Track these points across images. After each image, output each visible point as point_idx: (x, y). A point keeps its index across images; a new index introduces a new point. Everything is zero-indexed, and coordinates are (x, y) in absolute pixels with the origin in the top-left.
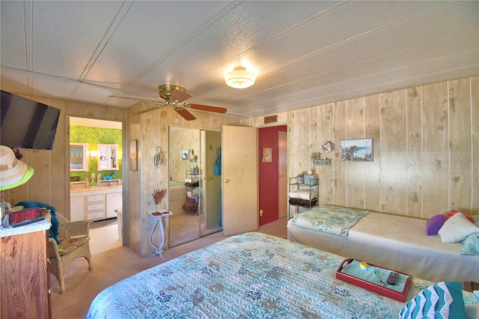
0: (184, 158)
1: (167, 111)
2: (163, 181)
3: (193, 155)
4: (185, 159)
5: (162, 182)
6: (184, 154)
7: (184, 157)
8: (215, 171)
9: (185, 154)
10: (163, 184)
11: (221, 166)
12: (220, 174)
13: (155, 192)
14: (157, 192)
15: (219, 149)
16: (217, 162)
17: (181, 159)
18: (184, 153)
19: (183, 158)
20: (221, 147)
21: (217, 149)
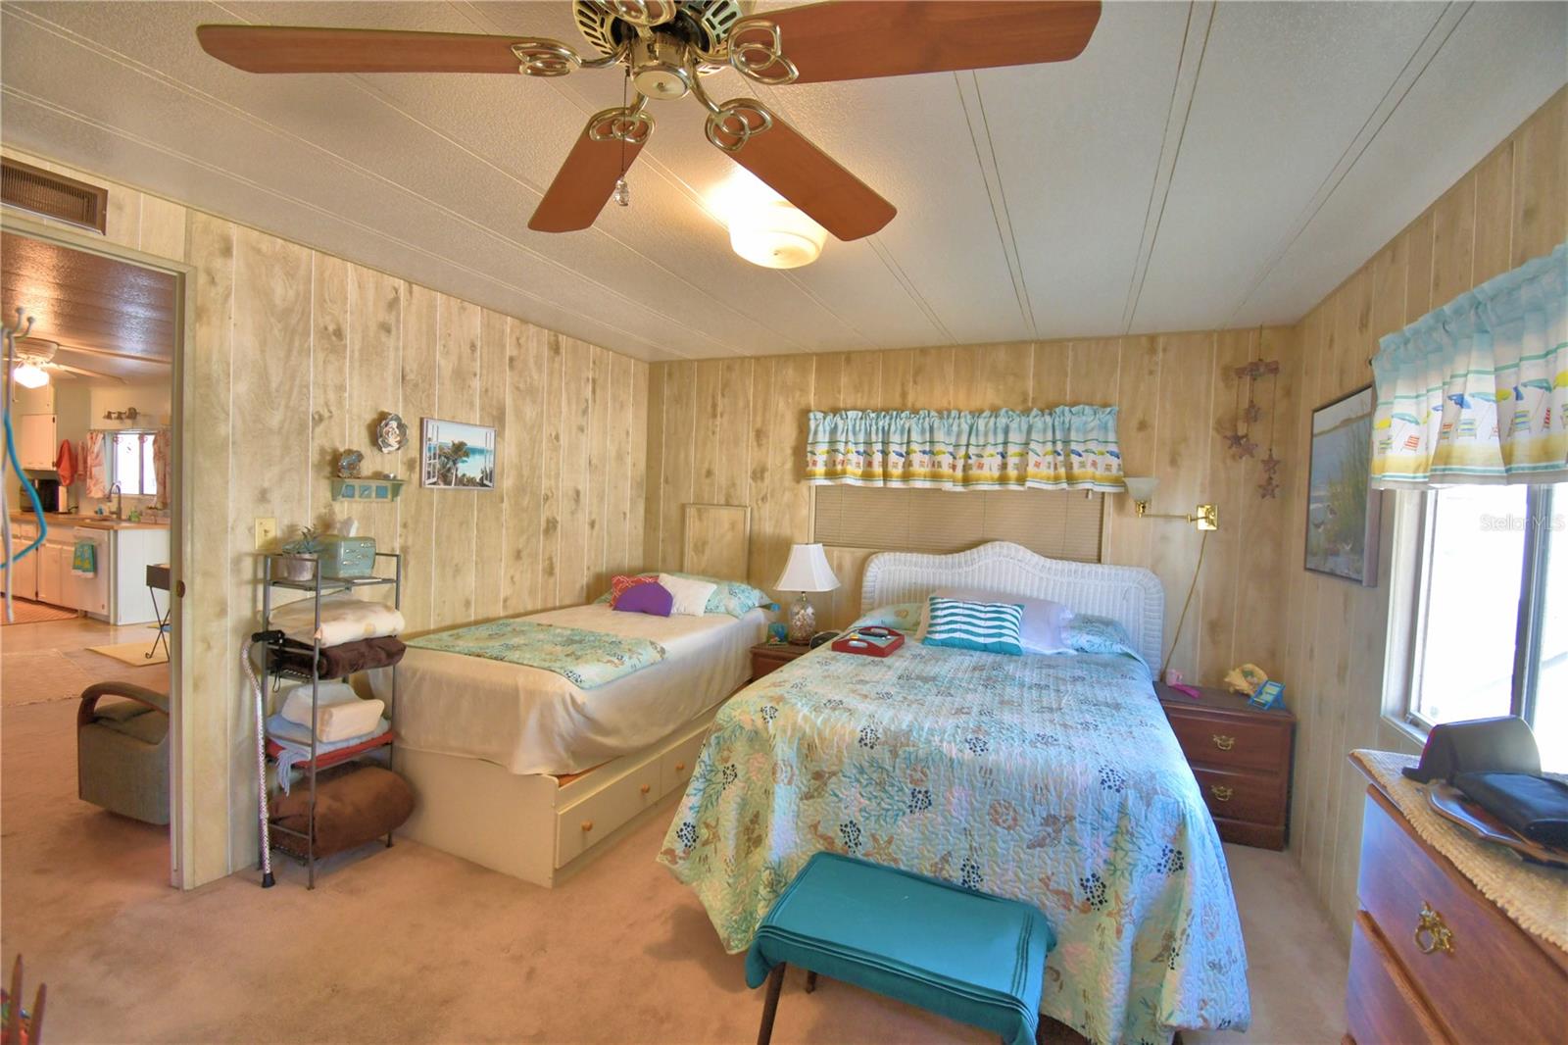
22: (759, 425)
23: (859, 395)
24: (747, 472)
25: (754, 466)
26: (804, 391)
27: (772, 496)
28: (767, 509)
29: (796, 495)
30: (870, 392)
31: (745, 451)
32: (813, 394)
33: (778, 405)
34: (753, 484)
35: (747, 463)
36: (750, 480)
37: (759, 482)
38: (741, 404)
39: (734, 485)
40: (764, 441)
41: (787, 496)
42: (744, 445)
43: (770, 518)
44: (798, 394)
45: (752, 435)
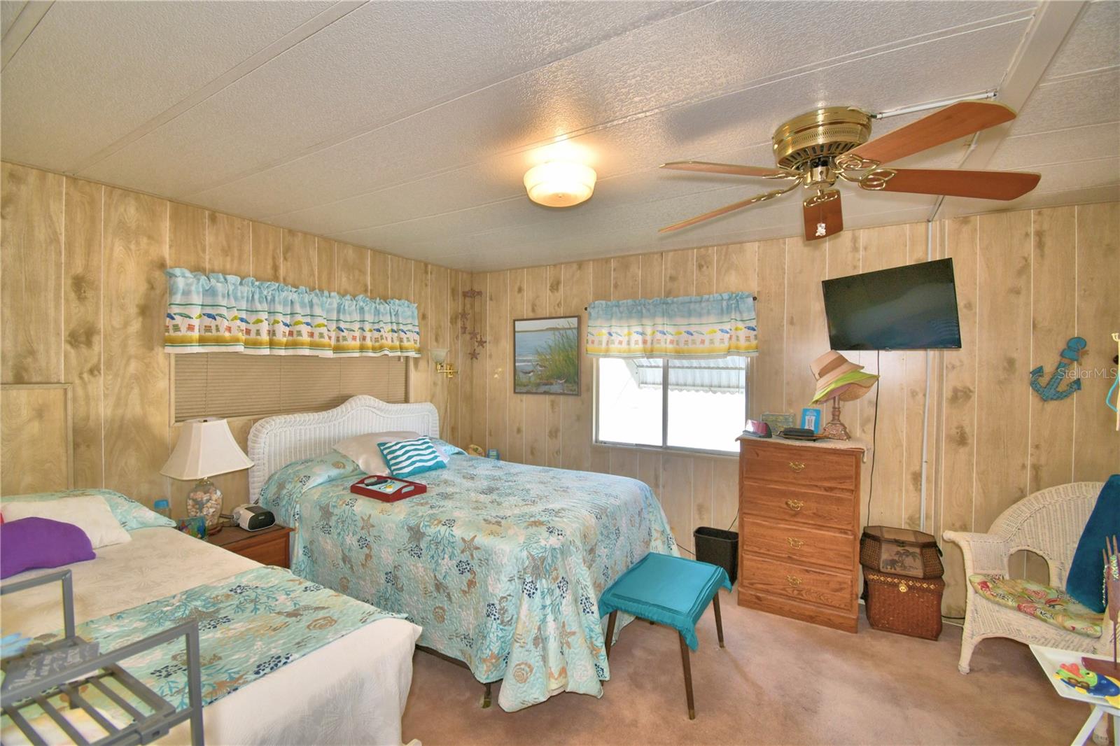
22: (79, 269)
23: (229, 259)
24: (58, 334)
25: (72, 326)
26: (153, 238)
27: (109, 365)
28: (99, 385)
29: (148, 365)
30: (240, 257)
31: (52, 305)
32: (168, 246)
33: (112, 249)
34: (72, 352)
35: (57, 322)
36: (65, 346)
37: (84, 349)
38: (41, 234)
39: (32, 353)
40: (90, 294)
41: (133, 367)
42: (51, 295)
43: (106, 396)
44: (144, 240)
45: (66, 283)
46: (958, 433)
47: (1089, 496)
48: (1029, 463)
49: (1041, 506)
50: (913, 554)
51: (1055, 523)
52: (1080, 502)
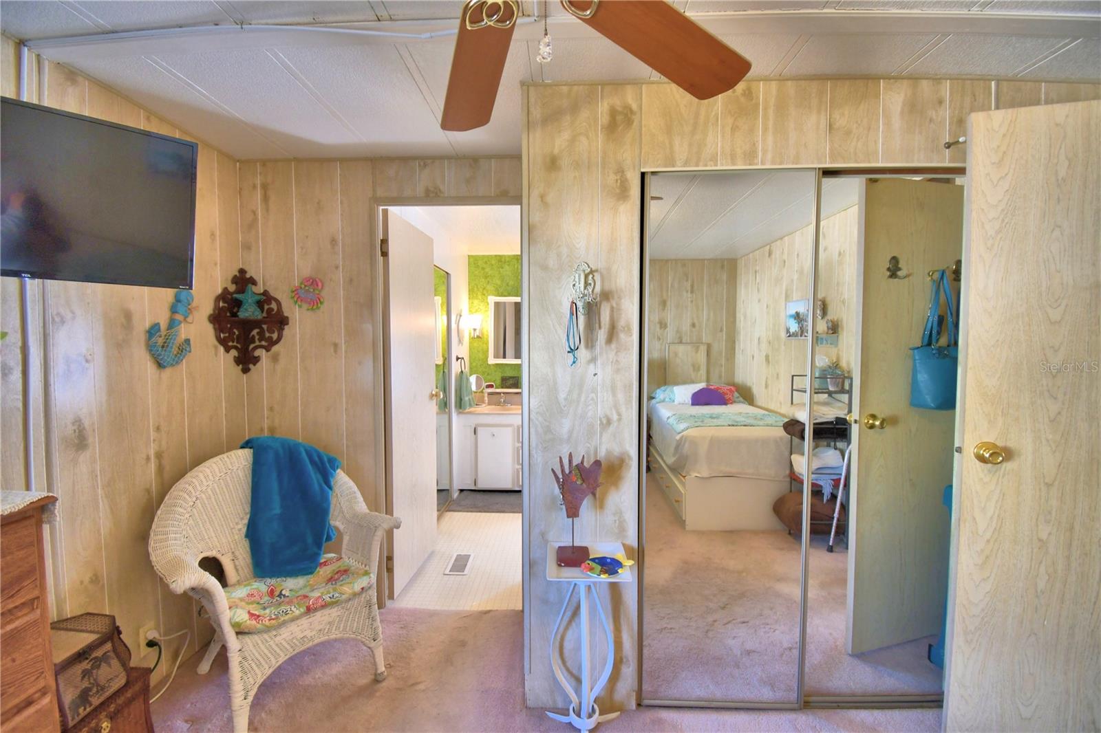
0: (792, 330)
1: (634, 107)
2: (615, 417)
3: (826, 319)
4: (794, 335)
5: (609, 422)
6: (791, 316)
7: (794, 327)
8: (914, 386)
9: (797, 317)
10: (612, 429)
11: (954, 361)
12: (947, 401)
13: (566, 462)
14: (574, 464)
15: (949, 276)
16: (929, 344)
17: (783, 334)
18: (793, 312)
19: (788, 331)
20: (959, 263)
21: (937, 276)
46: (75, 431)
47: (235, 468)
48: (152, 453)
49: (195, 499)
50: (105, 658)
51: (213, 513)
52: (228, 479)
